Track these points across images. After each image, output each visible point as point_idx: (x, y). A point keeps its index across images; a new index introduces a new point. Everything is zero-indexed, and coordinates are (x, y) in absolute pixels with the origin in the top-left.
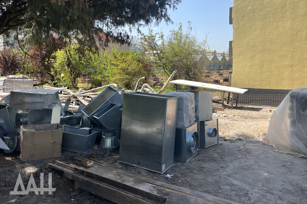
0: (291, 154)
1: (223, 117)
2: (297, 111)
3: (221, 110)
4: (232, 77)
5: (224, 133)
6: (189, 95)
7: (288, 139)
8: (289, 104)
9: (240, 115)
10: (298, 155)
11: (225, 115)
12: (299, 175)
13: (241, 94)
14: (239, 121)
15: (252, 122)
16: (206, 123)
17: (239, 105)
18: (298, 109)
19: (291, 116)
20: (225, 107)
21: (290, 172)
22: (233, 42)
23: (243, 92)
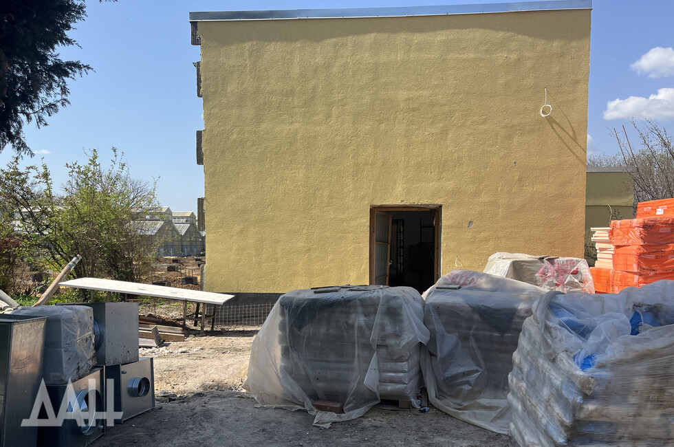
0: (281, 408)
1: (179, 354)
2: (291, 331)
3: (177, 339)
4: (205, 270)
5: (175, 387)
6: (77, 312)
7: (277, 383)
8: (279, 319)
9: (215, 347)
10: (291, 408)
11: (183, 350)
12: (283, 442)
13: (219, 305)
14: (209, 358)
15: (233, 359)
16: (123, 368)
17: (218, 328)
18: (292, 326)
19: (282, 340)
20: (188, 332)
21: (271, 438)
22: (205, 202)
23: (223, 301)
